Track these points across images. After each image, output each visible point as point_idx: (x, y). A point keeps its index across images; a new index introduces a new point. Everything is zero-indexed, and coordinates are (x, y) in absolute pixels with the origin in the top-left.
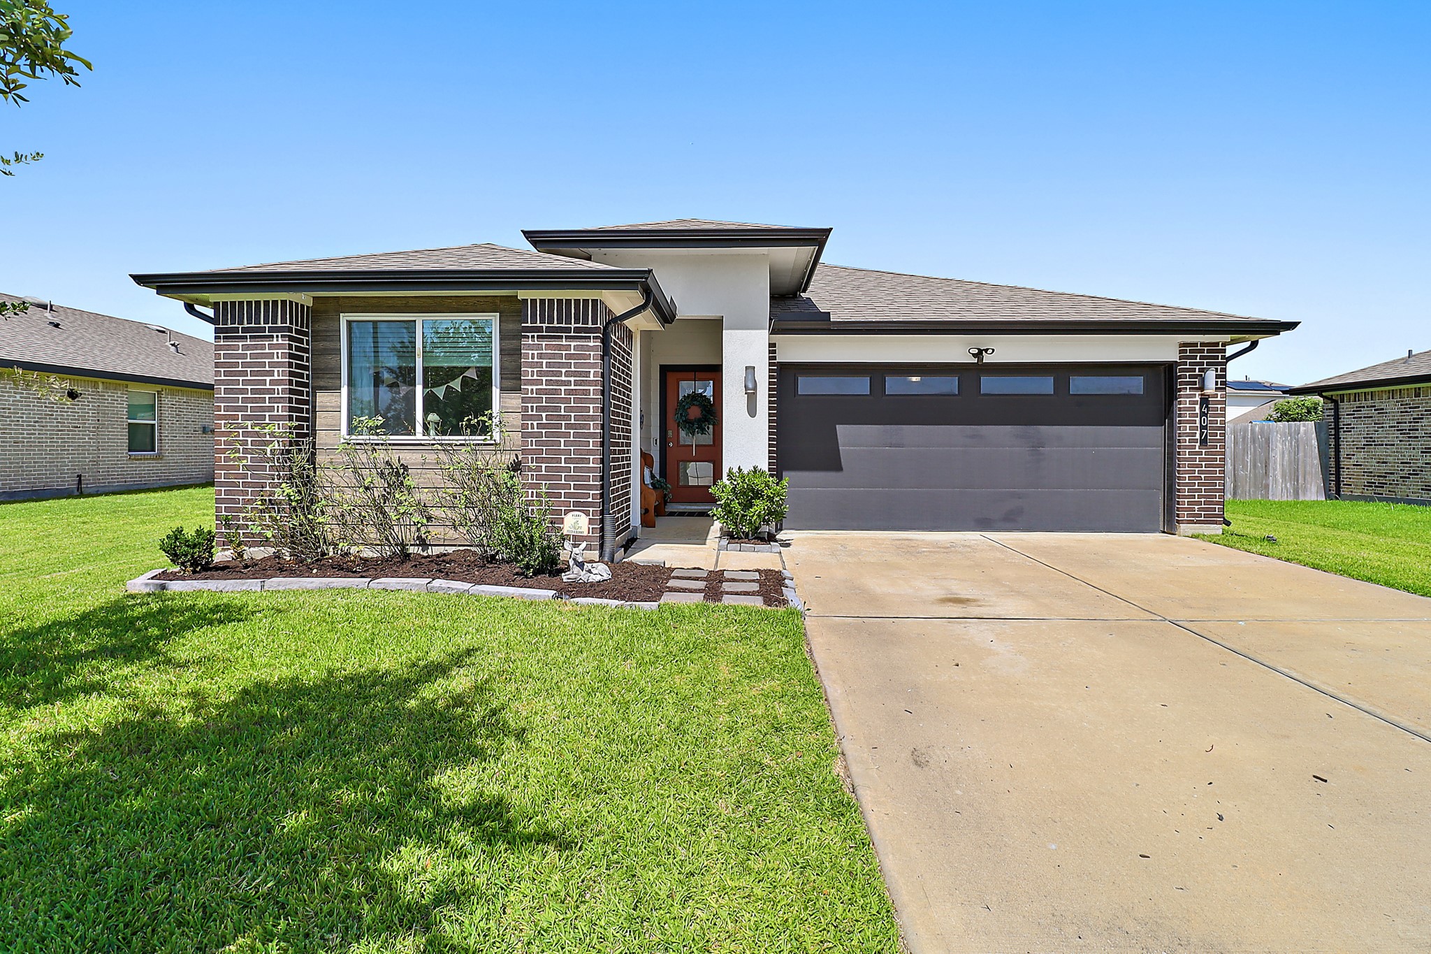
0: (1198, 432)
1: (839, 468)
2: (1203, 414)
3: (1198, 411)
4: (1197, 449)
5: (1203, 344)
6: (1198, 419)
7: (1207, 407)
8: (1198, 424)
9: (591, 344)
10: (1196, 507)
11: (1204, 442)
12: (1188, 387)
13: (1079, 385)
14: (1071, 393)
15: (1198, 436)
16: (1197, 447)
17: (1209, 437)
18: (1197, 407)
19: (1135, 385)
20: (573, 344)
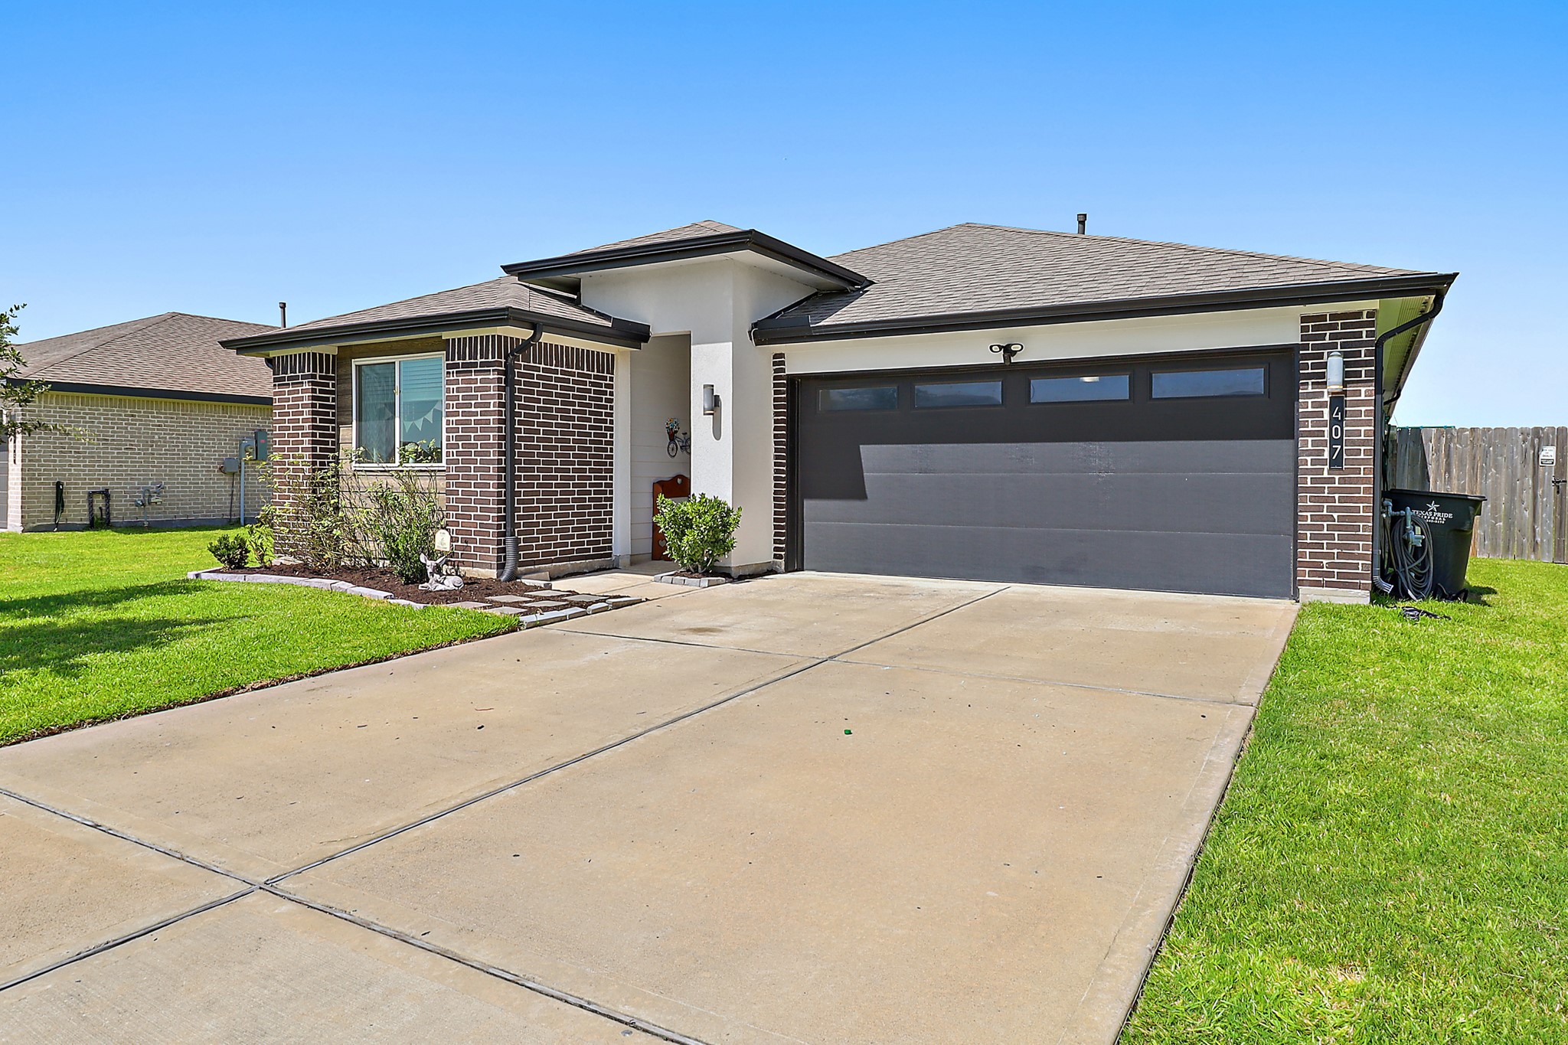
0: (1327, 449)
1: (862, 496)
2: (1333, 421)
3: (1326, 417)
4: (1326, 475)
5: (1334, 316)
6: (1326, 430)
7: (1341, 410)
8: (1327, 437)
9: (491, 377)
10: (1325, 562)
11: (1336, 463)
12: (1310, 382)
13: (1166, 385)
14: (1153, 397)
15: (1326, 455)
16: (1326, 472)
17: (1345, 457)
18: (1326, 411)
19: (1252, 380)
20: (479, 377)
